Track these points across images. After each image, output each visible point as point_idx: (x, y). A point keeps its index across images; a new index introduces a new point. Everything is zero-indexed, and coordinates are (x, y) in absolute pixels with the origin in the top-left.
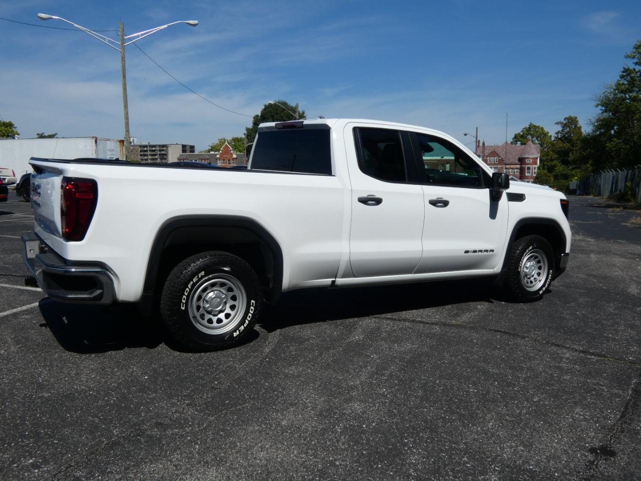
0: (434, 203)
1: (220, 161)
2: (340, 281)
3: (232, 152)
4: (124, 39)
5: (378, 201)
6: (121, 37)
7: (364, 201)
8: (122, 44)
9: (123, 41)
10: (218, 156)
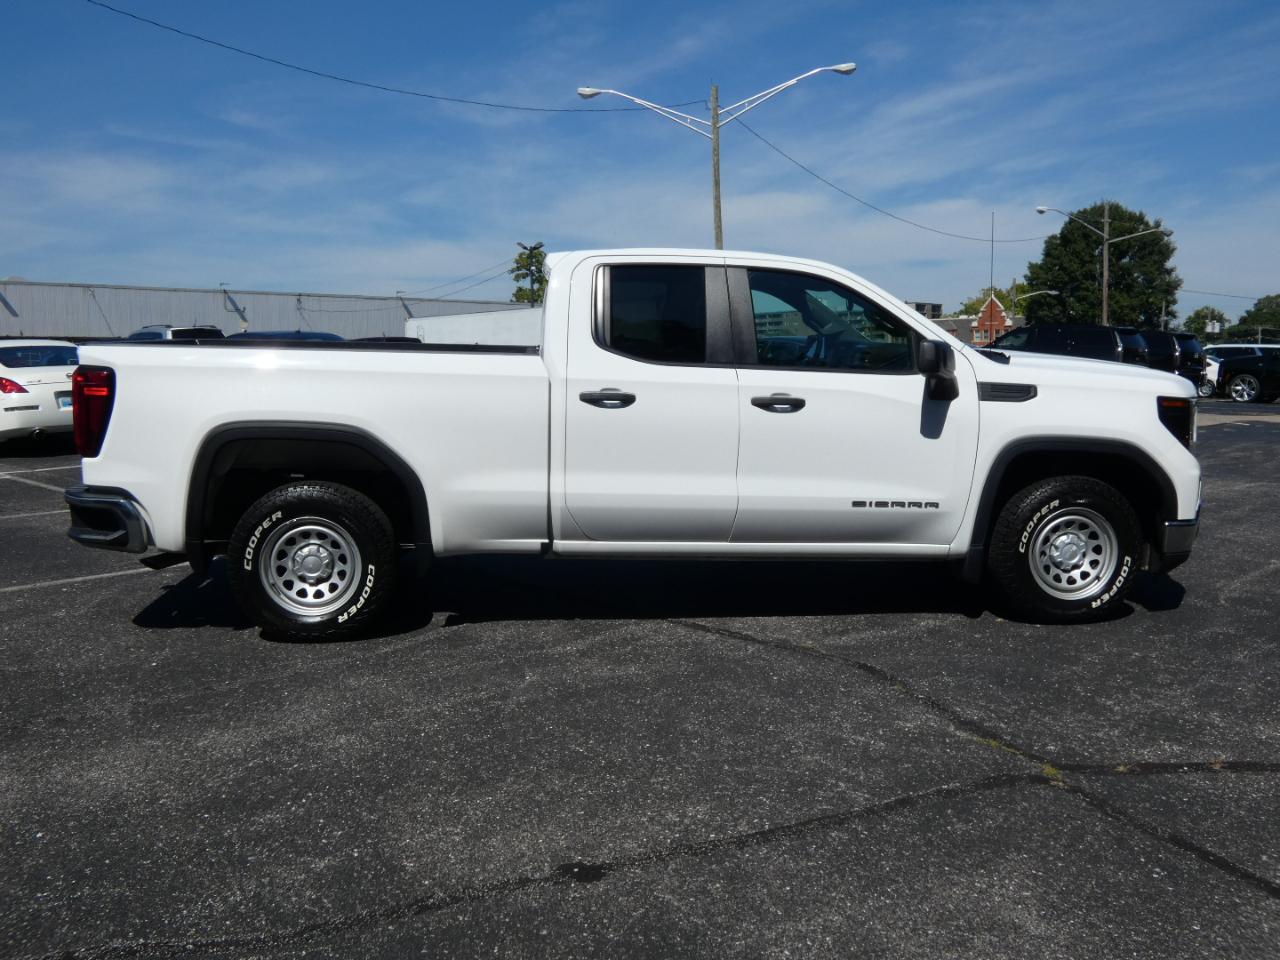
0: (765, 404)
1: (978, 335)
2: (560, 545)
3: (1004, 314)
4: (717, 115)
5: (627, 400)
6: (712, 112)
7: (593, 399)
8: (715, 124)
9: (716, 118)
10: (975, 324)
